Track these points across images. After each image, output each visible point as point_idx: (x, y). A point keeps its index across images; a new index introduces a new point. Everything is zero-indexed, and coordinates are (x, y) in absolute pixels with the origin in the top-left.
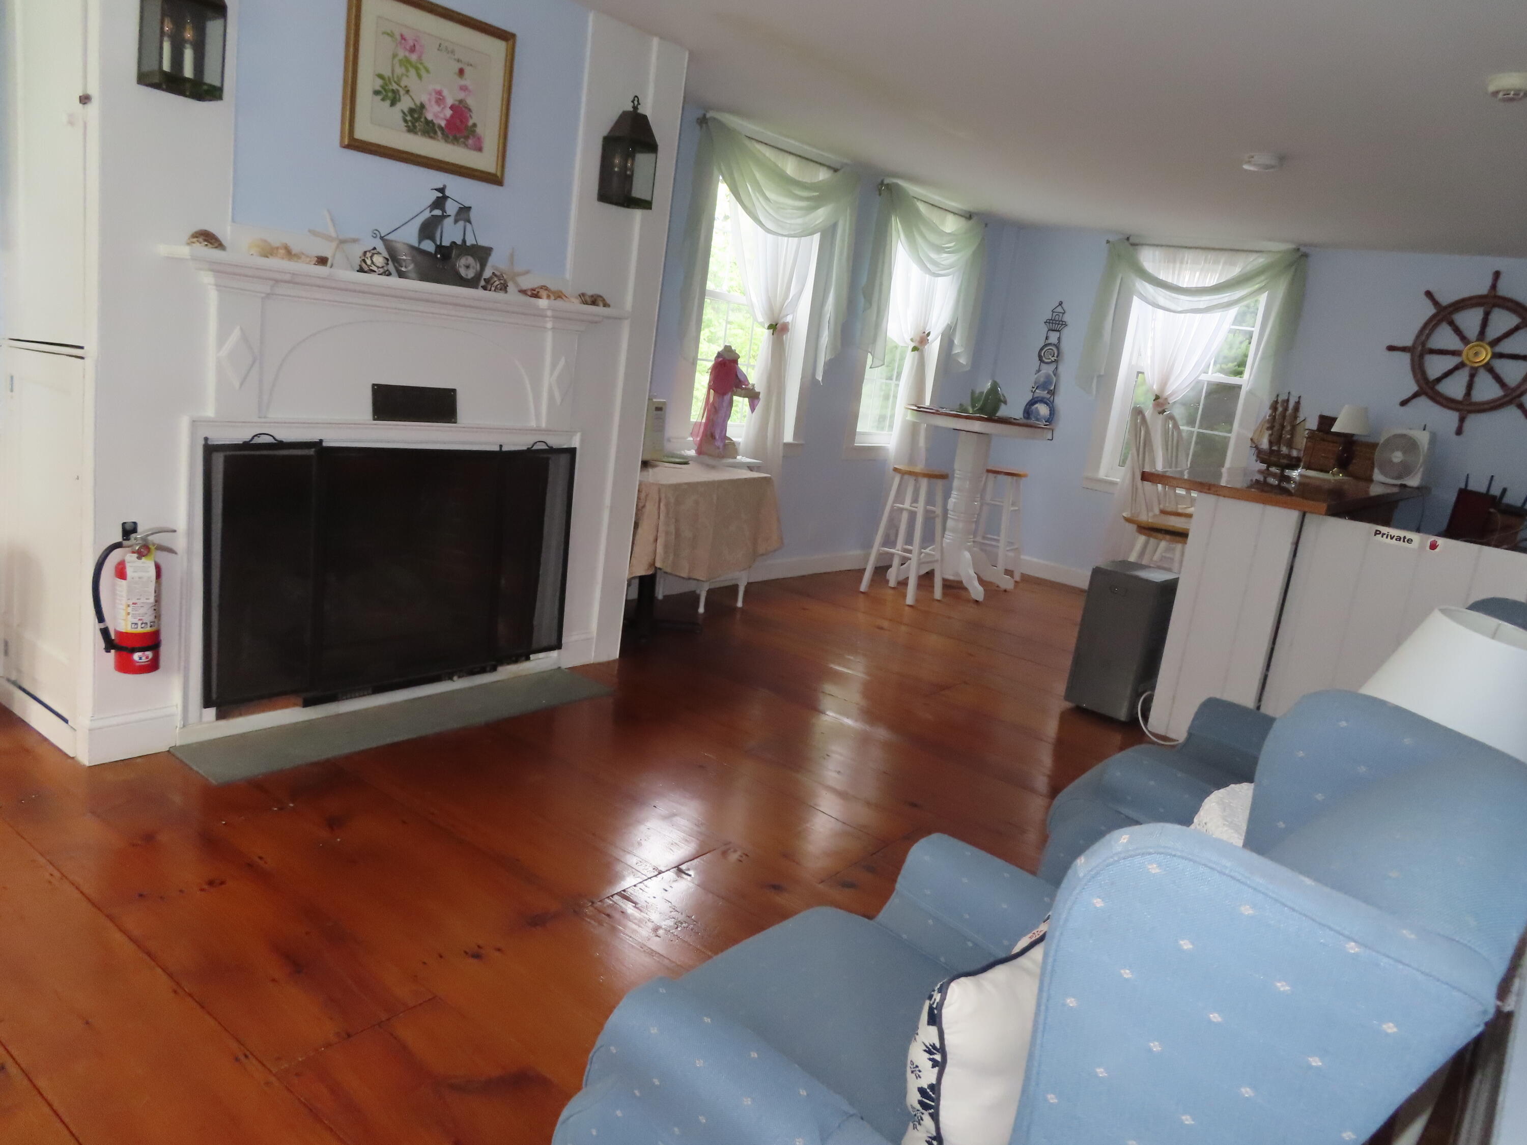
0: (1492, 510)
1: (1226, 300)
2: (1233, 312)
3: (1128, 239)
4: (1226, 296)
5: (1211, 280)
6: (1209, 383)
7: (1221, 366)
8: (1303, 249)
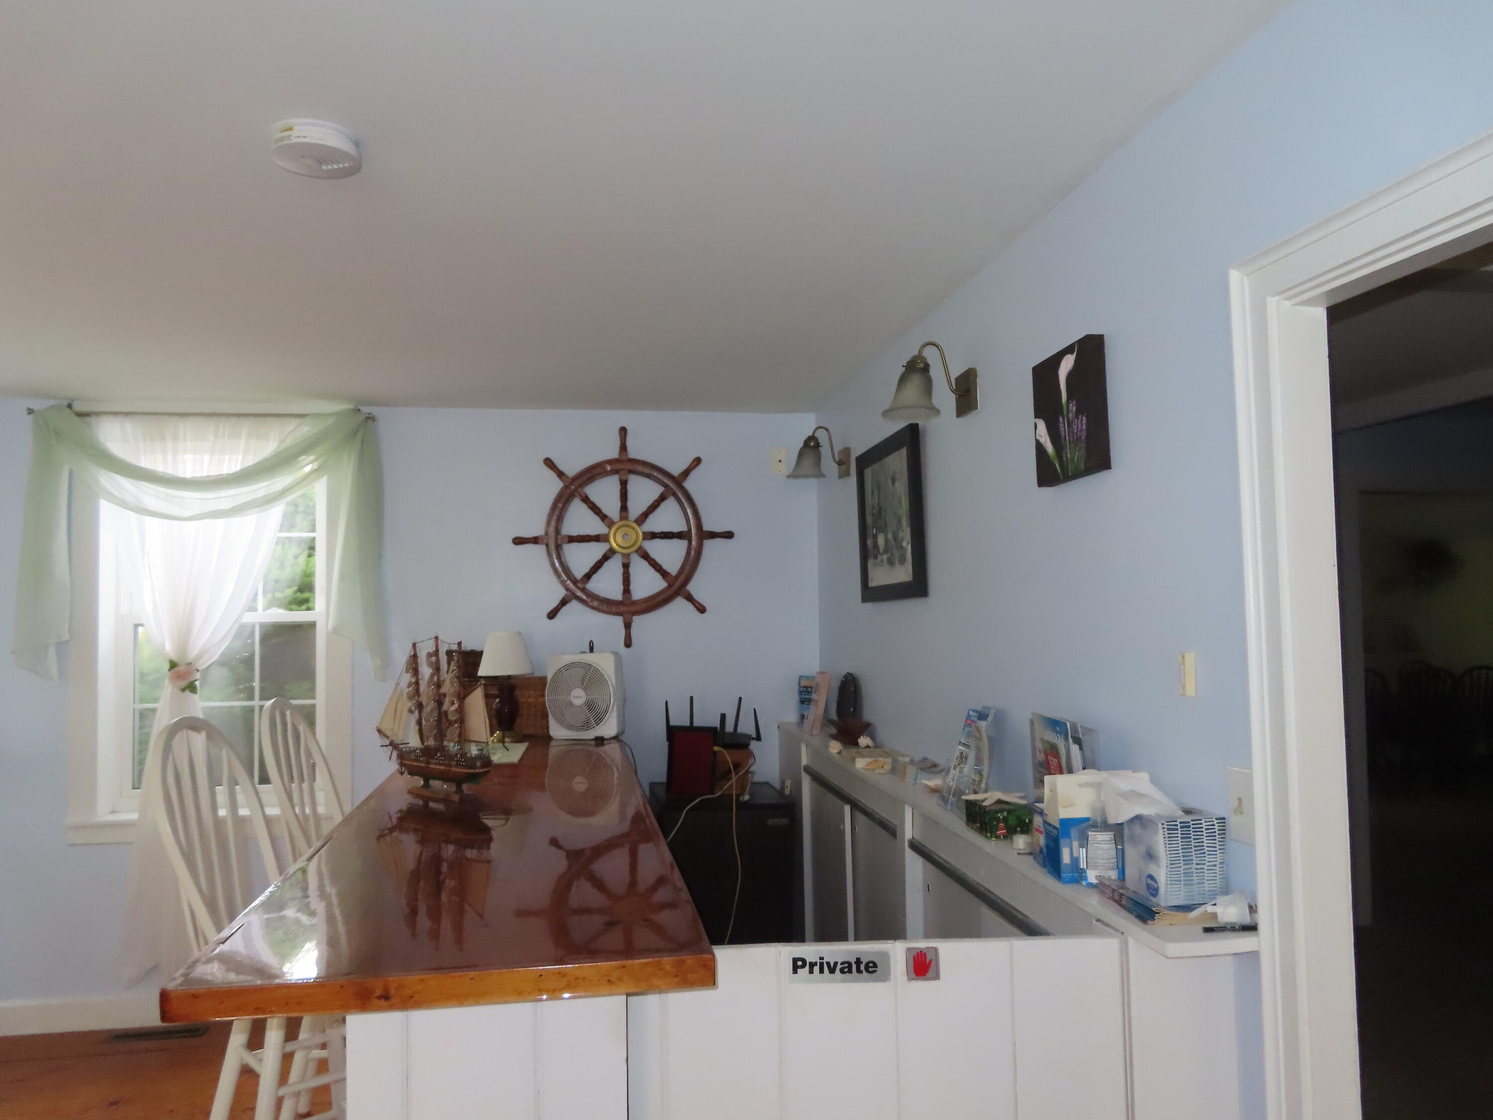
0: (716, 748)
1: (262, 493)
2: (276, 512)
3: (70, 406)
4: (261, 488)
5: (232, 464)
6: (262, 625)
7: (274, 596)
8: (365, 409)
